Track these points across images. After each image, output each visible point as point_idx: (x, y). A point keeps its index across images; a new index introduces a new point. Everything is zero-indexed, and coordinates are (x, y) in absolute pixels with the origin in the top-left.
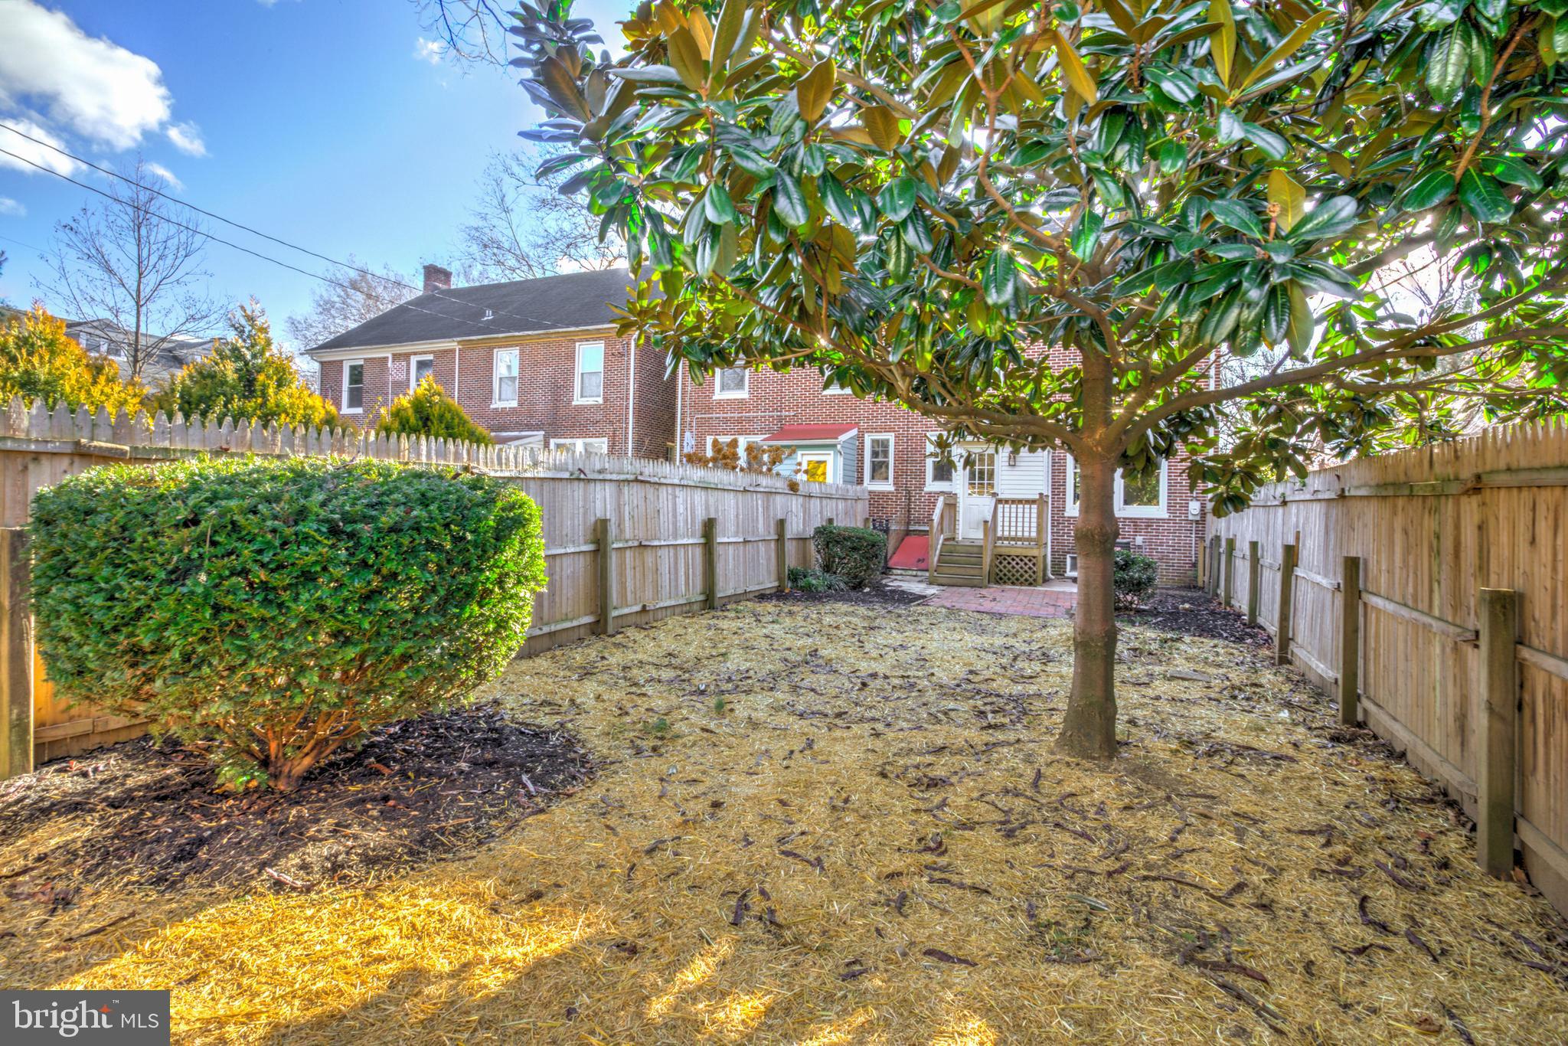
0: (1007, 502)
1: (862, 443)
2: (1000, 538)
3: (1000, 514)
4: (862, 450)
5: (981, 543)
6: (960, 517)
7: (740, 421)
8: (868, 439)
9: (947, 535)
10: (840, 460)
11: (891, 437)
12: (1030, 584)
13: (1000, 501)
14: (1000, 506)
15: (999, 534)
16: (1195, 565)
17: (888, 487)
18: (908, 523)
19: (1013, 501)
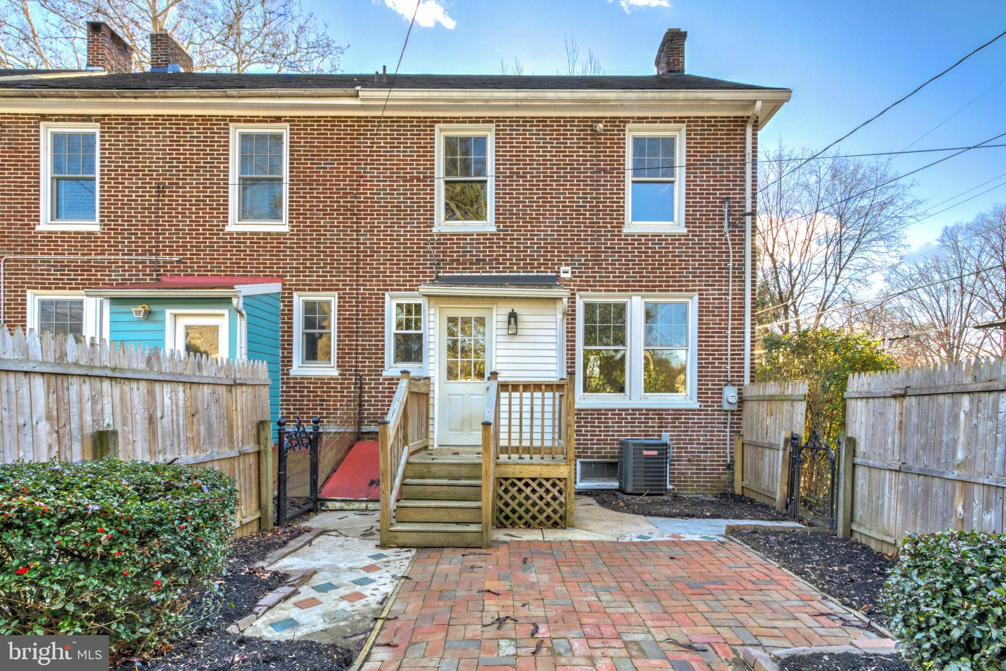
0: (515, 387)
1: (290, 305)
2: (505, 450)
3: (504, 408)
4: (290, 316)
5: (473, 458)
6: (436, 412)
7: (86, 267)
8: (299, 301)
9: (414, 444)
10: (242, 325)
11: (332, 298)
12: (555, 525)
13: (504, 387)
14: (504, 395)
15: (503, 443)
16: (730, 467)
17: (327, 370)
18: (360, 423)
19: (526, 387)
